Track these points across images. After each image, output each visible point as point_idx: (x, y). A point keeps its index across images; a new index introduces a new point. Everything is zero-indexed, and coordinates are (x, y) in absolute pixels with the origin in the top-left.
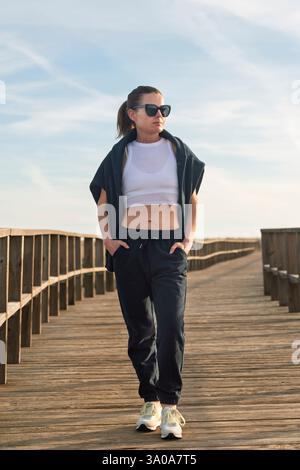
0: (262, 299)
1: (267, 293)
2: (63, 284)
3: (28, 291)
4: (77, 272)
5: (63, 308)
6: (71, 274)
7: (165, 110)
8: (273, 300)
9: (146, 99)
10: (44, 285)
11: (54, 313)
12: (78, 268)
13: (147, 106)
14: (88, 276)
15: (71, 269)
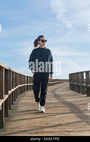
0: (70, 91)
1: (71, 89)
2: (22, 87)
3: (15, 87)
4: (25, 85)
5: (22, 93)
6: (24, 85)
7: (46, 41)
8: (73, 91)
9: (42, 38)
10: (18, 86)
11: (20, 94)
12: (25, 84)
13: (42, 40)
14: (27, 86)
15: (24, 84)
